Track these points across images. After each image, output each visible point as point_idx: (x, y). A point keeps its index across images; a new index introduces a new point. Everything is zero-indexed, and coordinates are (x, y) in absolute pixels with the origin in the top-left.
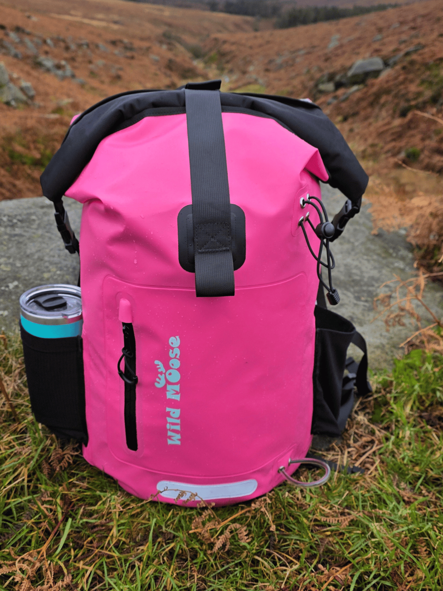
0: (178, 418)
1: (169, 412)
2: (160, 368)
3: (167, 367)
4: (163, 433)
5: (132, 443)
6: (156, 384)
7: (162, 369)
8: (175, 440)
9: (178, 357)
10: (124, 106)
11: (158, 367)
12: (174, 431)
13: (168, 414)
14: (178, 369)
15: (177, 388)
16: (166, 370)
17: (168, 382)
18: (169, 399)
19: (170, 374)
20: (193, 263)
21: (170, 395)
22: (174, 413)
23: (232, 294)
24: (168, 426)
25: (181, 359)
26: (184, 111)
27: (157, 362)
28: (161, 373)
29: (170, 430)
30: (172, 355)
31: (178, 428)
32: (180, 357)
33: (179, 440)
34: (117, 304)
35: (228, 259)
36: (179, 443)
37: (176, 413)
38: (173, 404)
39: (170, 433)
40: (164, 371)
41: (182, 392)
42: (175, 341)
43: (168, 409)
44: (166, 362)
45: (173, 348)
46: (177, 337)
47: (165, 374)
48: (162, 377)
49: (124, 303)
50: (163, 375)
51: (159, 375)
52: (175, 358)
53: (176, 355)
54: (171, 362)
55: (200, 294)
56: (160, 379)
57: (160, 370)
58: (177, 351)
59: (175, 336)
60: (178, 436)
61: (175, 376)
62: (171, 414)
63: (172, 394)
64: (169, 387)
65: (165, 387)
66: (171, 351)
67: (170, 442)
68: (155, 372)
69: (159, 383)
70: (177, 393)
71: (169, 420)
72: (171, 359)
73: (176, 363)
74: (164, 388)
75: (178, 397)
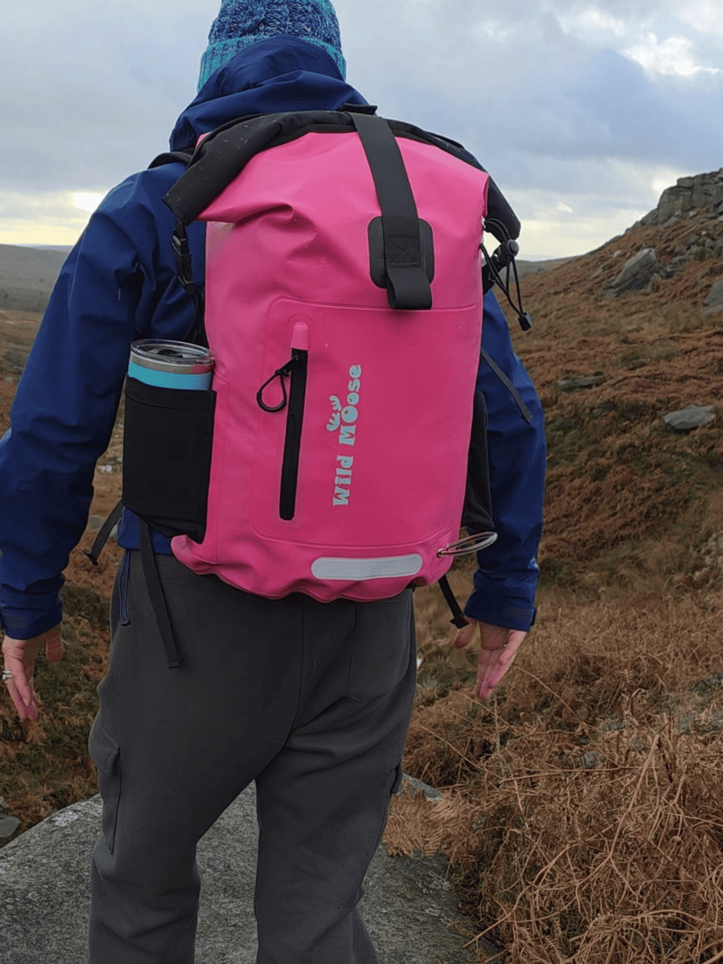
0: (349, 469)
1: (340, 461)
2: (335, 405)
3: (344, 403)
5: (287, 511)
6: (328, 426)
7: (337, 405)
8: (342, 499)
9: (357, 390)
11: (333, 404)
12: (343, 486)
13: (339, 465)
14: (355, 406)
15: (352, 429)
16: (343, 407)
17: (343, 423)
18: (342, 444)
19: (346, 412)
20: (384, 277)
21: (343, 439)
22: (346, 462)
23: (428, 306)
24: (337, 480)
25: (361, 392)
27: (333, 398)
28: (336, 412)
29: (338, 485)
30: (351, 388)
31: (348, 481)
32: (360, 390)
33: (347, 498)
34: (290, 330)
35: (420, 273)
36: (346, 502)
37: (347, 461)
38: (346, 450)
39: (337, 490)
40: (340, 409)
41: (357, 435)
42: (355, 371)
43: (339, 458)
44: (343, 396)
45: (353, 379)
46: (359, 366)
47: (340, 412)
48: (337, 416)
49: (298, 327)
50: (338, 414)
51: (334, 415)
52: (354, 392)
53: (356, 388)
54: (349, 396)
56: (333, 419)
57: (335, 408)
58: (357, 383)
59: (356, 365)
60: (347, 493)
61: (352, 415)
62: (342, 464)
63: (346, 439)
64: (343, 429)
65: (339, 428)
66: (351, 382)
67: (336, 502)
68: (329, 410)
69: (331, 424)
70: (352, 436)
71: (339, 471)
72: (351, 392)
73: (354, 398)
74: (337, 432)
75: (351, 442)
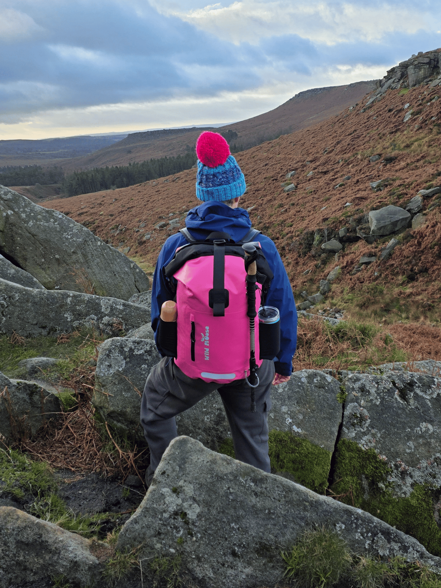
3: (205, 335)
4: (203, 356)
5: (193, 359)
6: (201, 340)
7: (203, 336)
8: (207, 358)
10: (194, 252)
12: (207, 356)
13: (205, 350)
14: (208, 336)
15: (208, 342)
17: (205, 340)
20: (213, 305)
21: (206, 344)
23: (223, 315)
24: (205, 354)
25: (209, 333)
26: (213, 255)
27: (202, 334)
30: (206, 332)
31: (208, 354)
34: (190, 315)
35: (223, 305)
37: (207, 350)
38: (207, 347)
39: (205, 356)
41: (209, 343)
42: (207, 328)
43: (205, 348)
48: (203, 338)
49: (191, 315)
55: (215, 315)
58: (208, 331)
59: (207, 326)
60: (208, 357)
61: (207, 338)
63: (207, 344)
64: (205, 342)
66: (206, 330)
67: (205, 359)
68: (201, 336)
71: (205, 352)
73: (207, 334)
75: (208, 345)
